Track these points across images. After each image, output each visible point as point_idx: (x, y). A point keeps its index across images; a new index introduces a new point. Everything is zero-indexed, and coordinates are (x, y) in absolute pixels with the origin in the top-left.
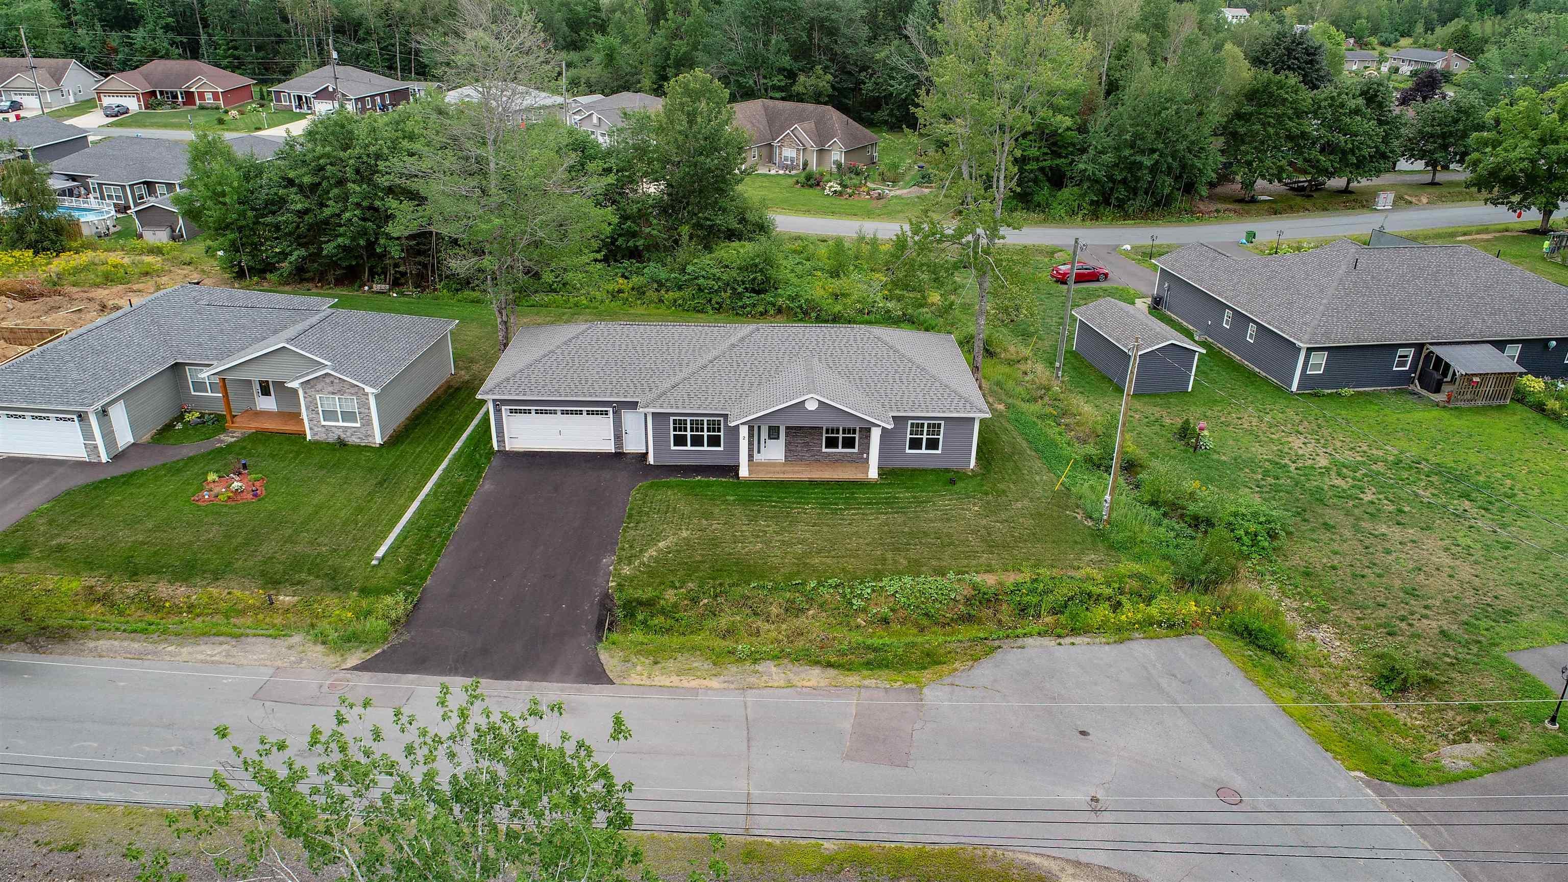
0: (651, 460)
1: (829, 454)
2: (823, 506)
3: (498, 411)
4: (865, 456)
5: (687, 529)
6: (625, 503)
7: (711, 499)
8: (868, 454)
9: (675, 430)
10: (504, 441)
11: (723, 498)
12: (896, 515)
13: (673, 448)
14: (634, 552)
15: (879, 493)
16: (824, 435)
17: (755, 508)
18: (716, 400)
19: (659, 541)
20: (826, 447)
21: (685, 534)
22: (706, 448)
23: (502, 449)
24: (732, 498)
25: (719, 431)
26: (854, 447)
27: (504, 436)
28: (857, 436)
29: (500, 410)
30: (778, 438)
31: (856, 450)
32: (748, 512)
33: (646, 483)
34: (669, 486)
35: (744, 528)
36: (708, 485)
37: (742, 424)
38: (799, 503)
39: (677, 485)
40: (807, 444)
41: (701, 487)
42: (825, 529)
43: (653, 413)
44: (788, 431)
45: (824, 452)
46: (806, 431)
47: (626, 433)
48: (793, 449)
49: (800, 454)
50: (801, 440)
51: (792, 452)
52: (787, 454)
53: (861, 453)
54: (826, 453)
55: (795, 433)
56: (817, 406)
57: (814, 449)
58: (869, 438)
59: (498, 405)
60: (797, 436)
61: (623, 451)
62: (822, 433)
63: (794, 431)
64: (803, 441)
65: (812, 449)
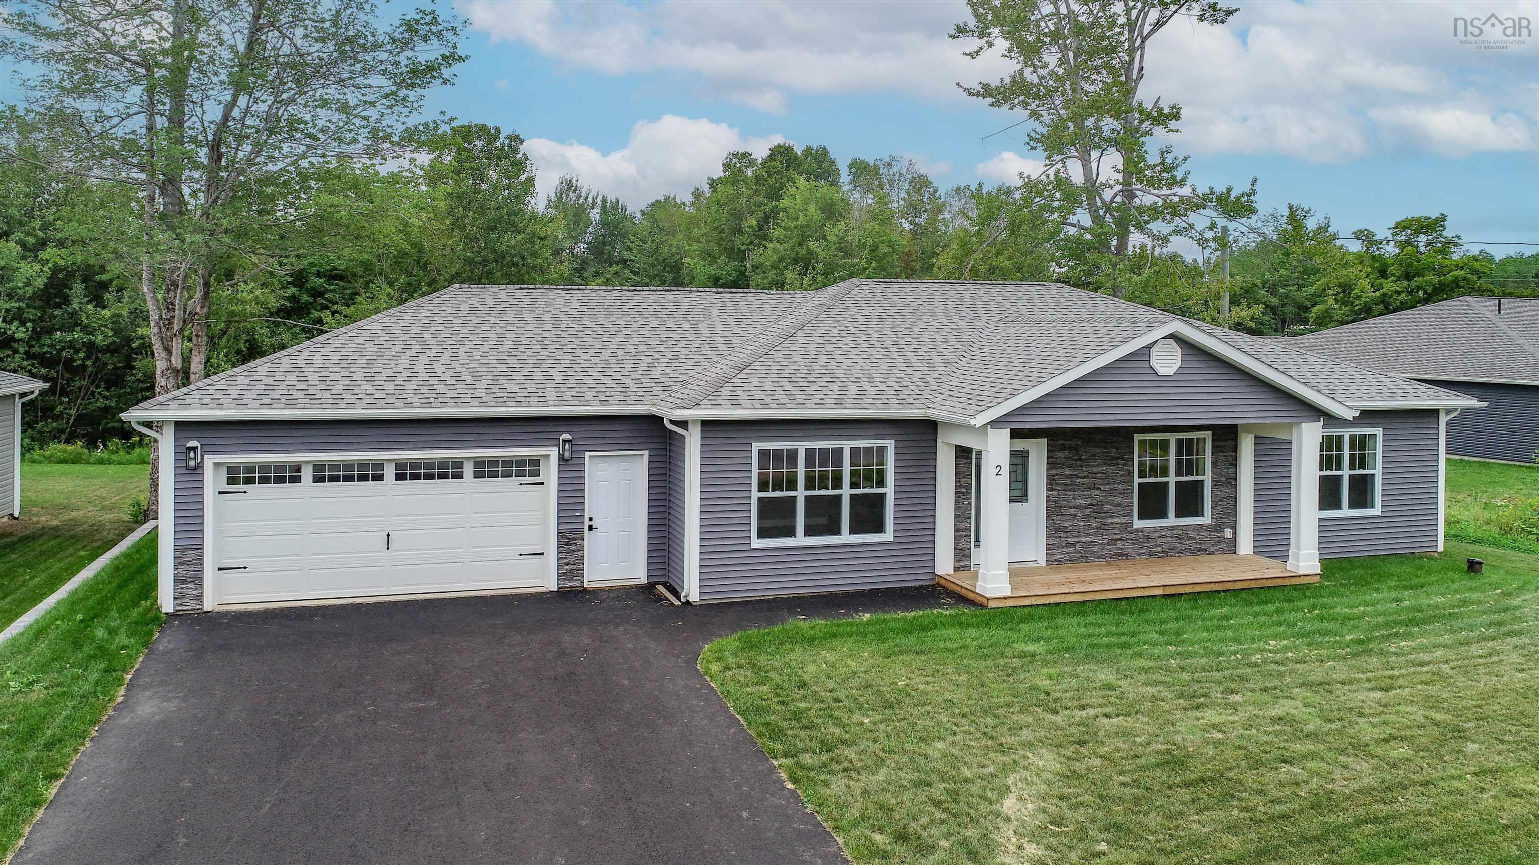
0: (693, 593)
1: (1147, 535)
3: (192, 469)
4: (1228, 533)
8: (1234, 528)
9: (763, 486)
10: (198, 580)
13: (757, 543)
16: (1137, 480)
20: (1141, 517)
22: (845, 537)
23: (193, 605)
25: (881, 483)
26: (1201, 512)
27: (201, 559)
28: (1208, 478)
29: (198, 469)
30: (1023, 497)
31: (1206, 519)
37: (996, 423)
39: (829, 636)
40: (1097, 509)
43: (706, 425)
44: (1053, 472)
45: (1137, 530)
46: (1095, 470)
47: (591, 528)
48: (1066, 524)
49: (1083, 539)
50: (1084, 497)
51: (1063, 535)
52: (1051, 541)
53: (1219, 526)
54: (1141, 530)
55: (1070, 476)
56: (1179, 364)
57: (1116, 520)
58: (1234, 482)
59: (194, 449)
60: (1074, 487)
61: (578, 584)
62: (1130, 473)
63: (1067, 472)
64: (1089, 501)
65: (1110, 520)
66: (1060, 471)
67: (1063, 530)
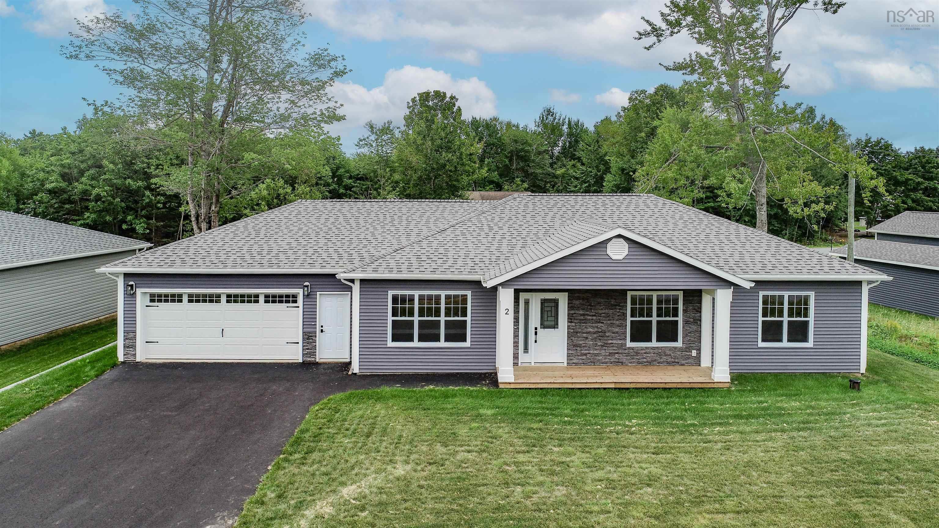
0: (355, 368)
1: (637, 352)
2: (659, 421)
3: (130, 295)
4: (694, 353)
5: (407, 462)
6: (295, 424)
7: (451, 414)
8: (699, 350)
9: (394, 314)
10: (134, 347)
11: (474, 413)
12: (805, 434)
13: (390, 344)
14: (282, 507)
15: (746, 403)
16: (629, 319)
17: (535, 426)
18: (460, 262)
19: (343, 484)
20: (632, 340)
21: (400, 470)
22: (442, 343)
23: (132, 358)
24: (490, 412)
25: (464, 315)
26: (675, 340)
27: (135, 337)
28: (680, 319)
29: (134, 295)
30: (555, 326)
31: (679, 344)
32: (522, 433)
33: (340, 395)
34: (379, 398)
35: (521, 458)
36: (446, 396)
37: (504, 284)
38: (613, 418)
39: (394, 396)
40: (602, 334)
41: (436, 398)
42: (685, 458)
43: (362, 281)
44: (572, 312)
45: (629, 348)
46: (600, 312)
47: (322, 331)
48: (581, 342)
49: (591, 352)
50: (593, 327)
51: (579, 349)
52: (570, 352)
53: (689, 349)
54: (633, 349)
55: (584, 315)
56: (626, 252)
57: (614, 342)
58: (699, 322)
59: (132, 286)
60: (585, 321)
61: (313, 359)
62: (625, 315)
63: (581, 312)
64: (596, 330)
65: (610, 342)
66: (577, 312)
67: (580, 346)
